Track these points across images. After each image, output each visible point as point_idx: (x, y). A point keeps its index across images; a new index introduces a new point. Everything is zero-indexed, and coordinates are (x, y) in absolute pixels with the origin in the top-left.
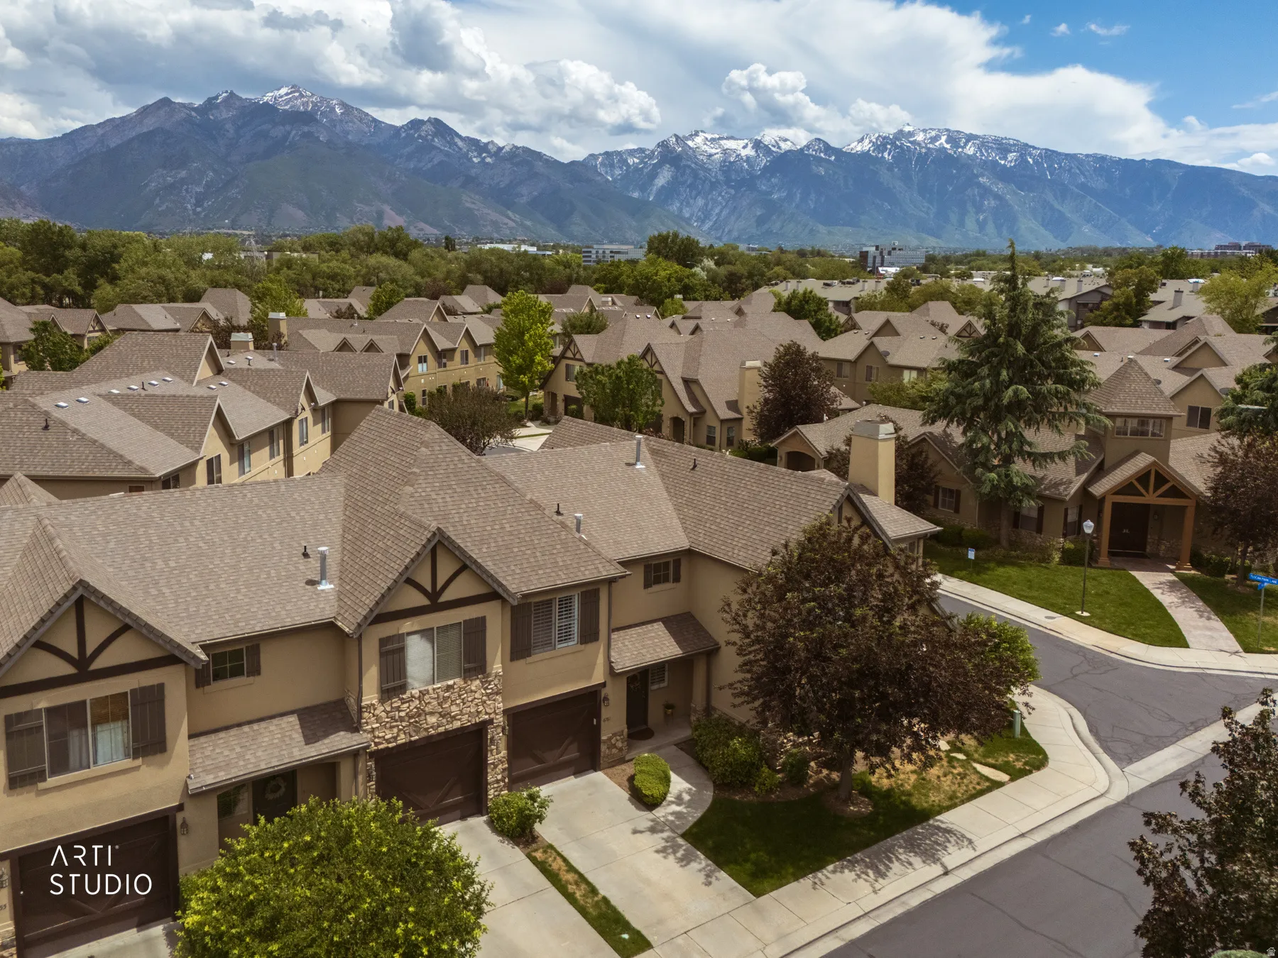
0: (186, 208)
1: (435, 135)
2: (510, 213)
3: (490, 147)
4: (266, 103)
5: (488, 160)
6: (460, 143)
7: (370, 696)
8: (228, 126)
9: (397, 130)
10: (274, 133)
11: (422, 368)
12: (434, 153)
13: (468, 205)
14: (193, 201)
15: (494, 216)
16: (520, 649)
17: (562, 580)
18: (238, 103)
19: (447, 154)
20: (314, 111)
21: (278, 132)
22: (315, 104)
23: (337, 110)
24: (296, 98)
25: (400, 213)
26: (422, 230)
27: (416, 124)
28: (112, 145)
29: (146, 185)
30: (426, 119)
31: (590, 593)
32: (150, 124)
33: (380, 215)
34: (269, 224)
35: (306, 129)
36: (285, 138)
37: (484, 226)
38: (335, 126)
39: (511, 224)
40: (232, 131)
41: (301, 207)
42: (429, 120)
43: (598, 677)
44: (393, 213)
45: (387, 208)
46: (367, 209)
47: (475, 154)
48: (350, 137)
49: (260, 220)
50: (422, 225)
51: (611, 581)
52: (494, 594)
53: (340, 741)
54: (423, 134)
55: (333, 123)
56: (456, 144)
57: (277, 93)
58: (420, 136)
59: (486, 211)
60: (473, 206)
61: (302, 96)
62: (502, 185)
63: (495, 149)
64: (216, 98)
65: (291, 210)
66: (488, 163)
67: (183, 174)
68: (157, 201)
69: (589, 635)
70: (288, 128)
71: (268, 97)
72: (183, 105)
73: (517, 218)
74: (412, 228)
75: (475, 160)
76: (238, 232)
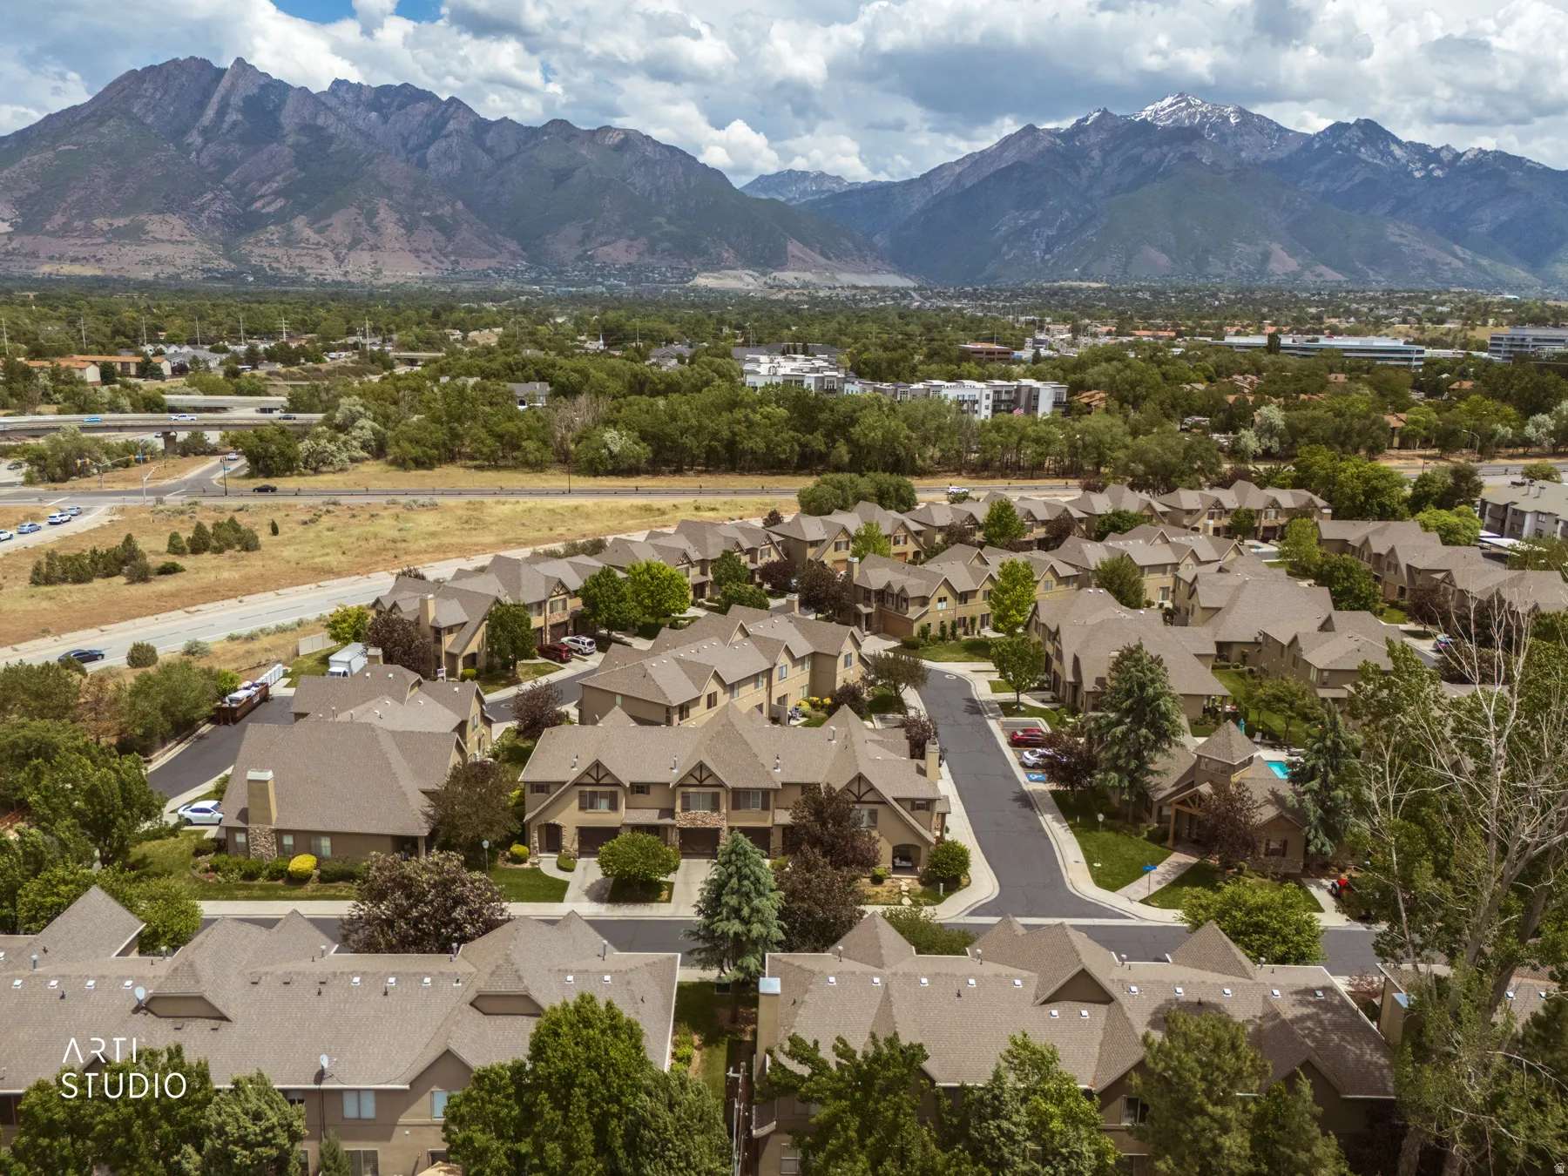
0: (1034, 256)
1: (1362, 143)
2: (1457, 248)
3: (1443, 154)
4: (1145, 120)
5: (1438, 173)
6: (1398, 152)
7: (678, 809)
8: (1096, 153)
9: (1308, 140)
10: (1145, 159)
11: (940, 606)
12: (1357, 167)
13: (1394, 239)
14: (1043, 246)
15: (1431, 253)
16: (736, 806)
17: (752, 785)
18: (1110, 123)
19: (1376, 168)
20: (1202, 125)
21: (1151, 156)
22: (1204, 115)
23: (1232, 120)
24: (1182, 109)
25: (1292, 255)
26: (1320, 275)
27: (1338, 129)
28: (968, 185)
29: (997, 230)
30: (1352, 121)
31: (766, 793)
32: (1011, 156)
33: (1266, 256)
34: (1125, 272)
35: (1186, 149)
36: (1160, 162)
37: (1414, 268)
38: (1225, 142)
39: (1457, 264)
40: (1098, 159)
41: (1163, 249)
42: (1358, 122)
43: (769, 824)
44: (1284, 255)
45: (1276, 248)
46: (1249, 249)
47: (1419, 165)
48: (1243, 154)
49: (1114, 268)
50: (1322, 269)
51: (776, 791)
52: (721, 785)
53: (668, 821)
54: (1345, 143)
55: (1223, 138)
56: (1391, 153)
57: (1159, 105)
58: (1340, 147)
59: (1421, 246)
60: (1403, 241)
61: (1189, 105)
62: (1453, 208)
63: (1450, 157)
64: (1086, 119)
65: (1154, 253)
66: (1438, 178)
67: (1036, 215)
68: (1005, 249)
69: (766, 807)
70: (1165, 149)
71: (1147, 112)
72: (1048, 132)
73: (1468, 255)
74: (1307, 273)
75: (1417, 174)
76: (1085, 285)
